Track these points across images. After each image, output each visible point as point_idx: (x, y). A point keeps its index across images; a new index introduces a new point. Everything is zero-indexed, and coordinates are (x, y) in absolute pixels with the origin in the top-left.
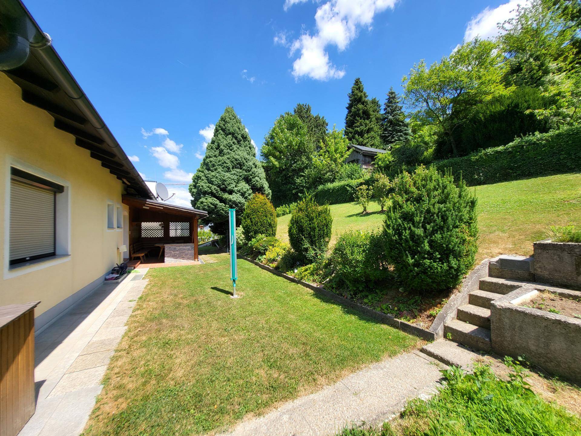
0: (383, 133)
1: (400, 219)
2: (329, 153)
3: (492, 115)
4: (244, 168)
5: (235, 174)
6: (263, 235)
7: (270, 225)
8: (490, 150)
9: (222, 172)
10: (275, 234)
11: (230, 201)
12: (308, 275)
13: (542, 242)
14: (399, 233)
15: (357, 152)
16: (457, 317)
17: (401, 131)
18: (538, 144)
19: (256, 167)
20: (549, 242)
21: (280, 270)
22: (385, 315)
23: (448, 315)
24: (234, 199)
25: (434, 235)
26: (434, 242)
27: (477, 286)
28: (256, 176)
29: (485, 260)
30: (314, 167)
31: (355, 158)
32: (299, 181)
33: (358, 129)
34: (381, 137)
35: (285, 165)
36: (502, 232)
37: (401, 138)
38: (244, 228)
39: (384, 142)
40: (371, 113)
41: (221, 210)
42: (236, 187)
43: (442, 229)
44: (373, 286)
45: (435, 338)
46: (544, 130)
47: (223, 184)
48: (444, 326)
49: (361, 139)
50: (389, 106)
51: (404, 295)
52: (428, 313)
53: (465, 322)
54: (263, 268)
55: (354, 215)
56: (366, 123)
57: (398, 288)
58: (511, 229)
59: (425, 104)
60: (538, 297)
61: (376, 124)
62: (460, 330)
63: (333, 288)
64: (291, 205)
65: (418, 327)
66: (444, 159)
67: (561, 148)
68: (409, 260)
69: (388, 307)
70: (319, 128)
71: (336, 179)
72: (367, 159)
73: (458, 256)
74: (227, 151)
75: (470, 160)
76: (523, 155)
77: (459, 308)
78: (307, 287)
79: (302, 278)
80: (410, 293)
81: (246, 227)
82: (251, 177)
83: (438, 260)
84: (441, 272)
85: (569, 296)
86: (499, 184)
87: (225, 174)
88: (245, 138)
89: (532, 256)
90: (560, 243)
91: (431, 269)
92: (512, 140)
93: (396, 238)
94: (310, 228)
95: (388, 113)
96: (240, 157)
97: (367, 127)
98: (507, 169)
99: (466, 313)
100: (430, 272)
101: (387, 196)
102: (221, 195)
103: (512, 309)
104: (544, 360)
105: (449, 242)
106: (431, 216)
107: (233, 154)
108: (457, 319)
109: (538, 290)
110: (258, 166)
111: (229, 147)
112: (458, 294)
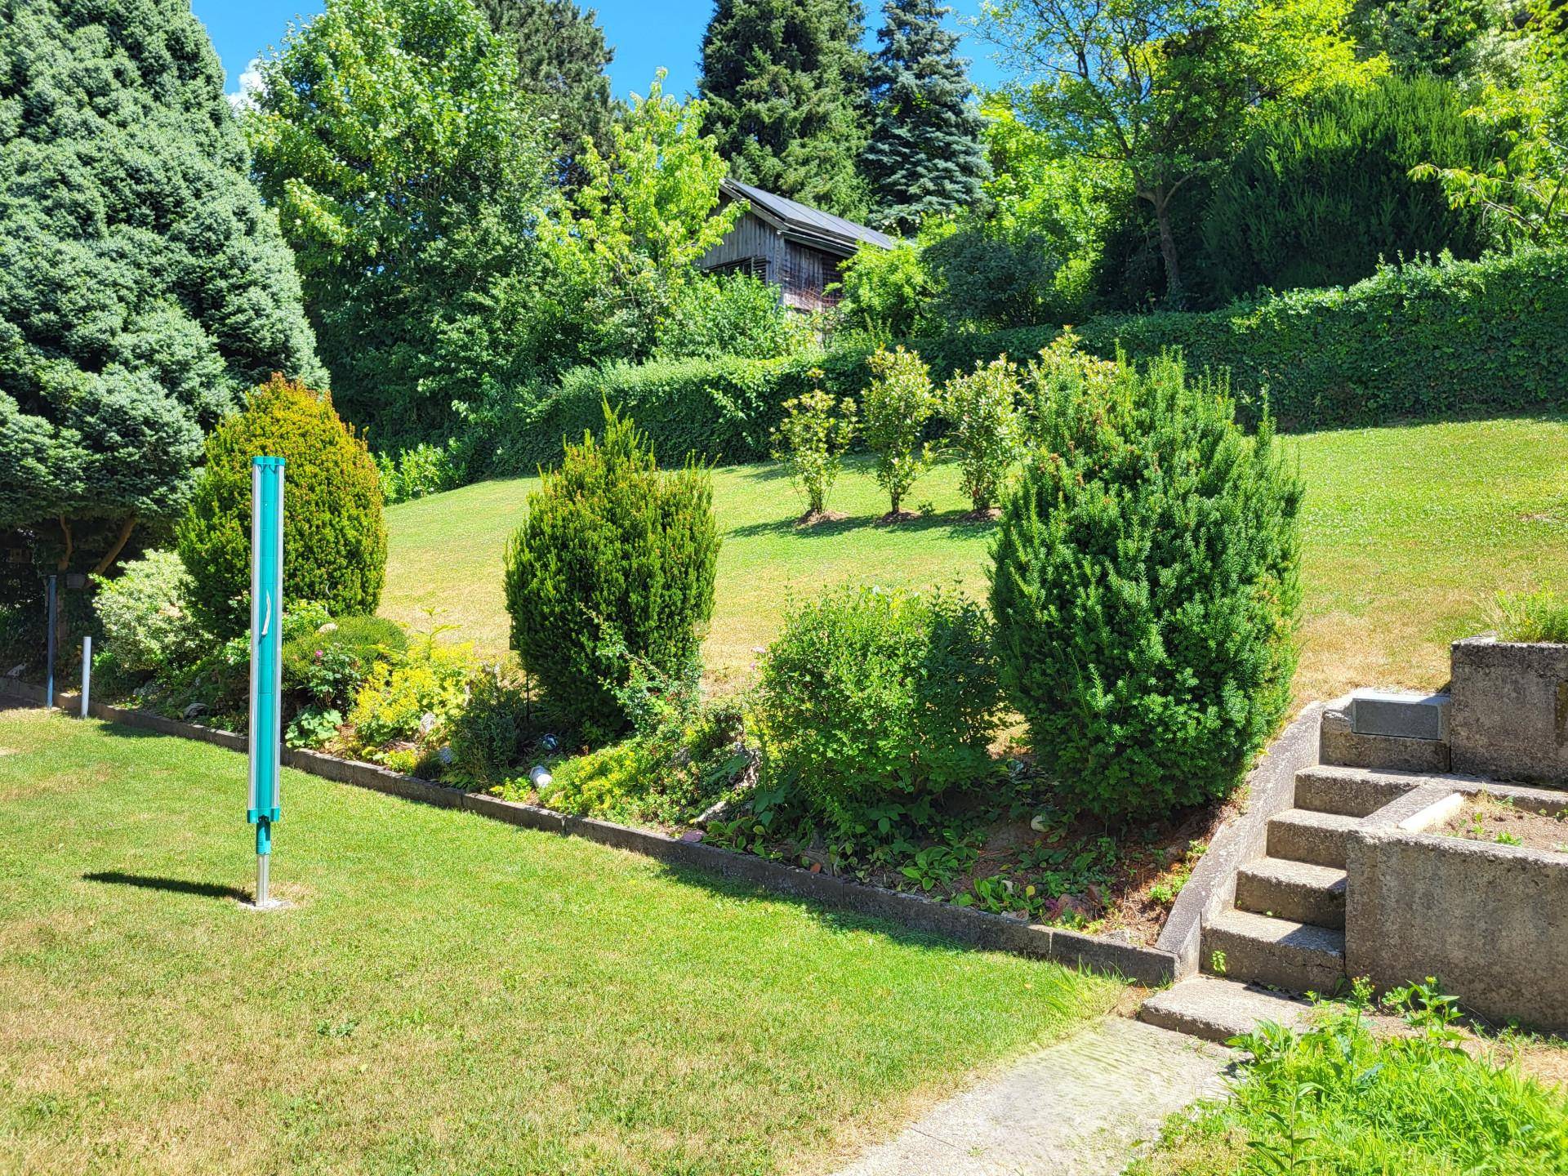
0: (872, 149)
1: (1065, 542)
2: (625, 210)
3: (1309, 160)
4: (180, 226)
5: (122, 255)
6: (317, 605)
7: (354, 554)
8: (1298, 300)
9: (44, 237)
10: (375, 601)
11: (92, 405)
12: (617, 791)
13: (1474, 642)
14: (1059, 596)
15: (761, 223)
16: (1237, 899)
17: (947, 153)
18: (1445, 298)
19: (249, 232)
20: (1491, 641)
21: (450, 778)
22: (991, 916)
23: (1214, 890)
24: (120, 399)
25: (1180, 605)
26: (1180, 631)
27: (1289, 796)
28: (254, 283)
29: (1309, 707)
30: (546, 271)
31: (749, 252)
32: (455, 335)
33: (762, 107)
34: (863, 166)
35: (382, 241)
36: (1350, 612)
37: (949, 186)
38: (193, 563)
39: (874, 192)
40: (823, 38)
41: (25, 454)
42: (125, 329)
43: (1206, 586)
44: (930, 819)
45: (1177, 973)
46: (1469, 249)
47: (46, 307)
48: (1203, 929)
49: (771, 163)
50: (901, 24)
51: (1053, 839)
52: (1144, 894)
53: (1261, 913)
54: (337, 773)
55: (765, 526)
56: (799, 87)
57: (1026, 819)
58: (1376, 604)
59: (1071, 58)
60: (1464, 812)
61: (842, 98)
62: (1253, 935)
63: (751, 839)
64: (409, 460)
65: (1117, 942)
66: (1134, 312)
67: (1514, 324)
68: (1094, 695)
69: (1000, 889)
70: (574, 67)
71: (654, 341)
72: (804, 263)
73: (1248, 682)
74: (78, 118)
75: (1228, 330)
76: (1400, 332)
77: (1242, 868)
78: (617, 845)
79: (585, 810)
80: (1073, 833)
81: (214, 561)
82: (222, 284)
83: (1188, 697)
84: (1198, 738)
85: (1537, 806)
86: (1321, 435)
87: (63, 246)
88: (187, 58)
89: (1446, 690)
90: (1519, 645)
91: (1167, 729)
92: (1370, 272)
93: (1050, 615)
94: (626, 575)
95: (898, 55)
96: (157, 161)
97: (805, 108)
98: (1350, 379)
99: (1265, 883)
100: (1163, 740)
101: (917, 448)
102: (28, 369)
103: (1407, 844)
104: (1482, 986)
105: (1228, 631)
106: (1174, 538)
107: (115, 138)
108: (1236, 907)
109: (1463, 793)
110: (260, 227)
111: (91, 94)
112: (1239, 821)
